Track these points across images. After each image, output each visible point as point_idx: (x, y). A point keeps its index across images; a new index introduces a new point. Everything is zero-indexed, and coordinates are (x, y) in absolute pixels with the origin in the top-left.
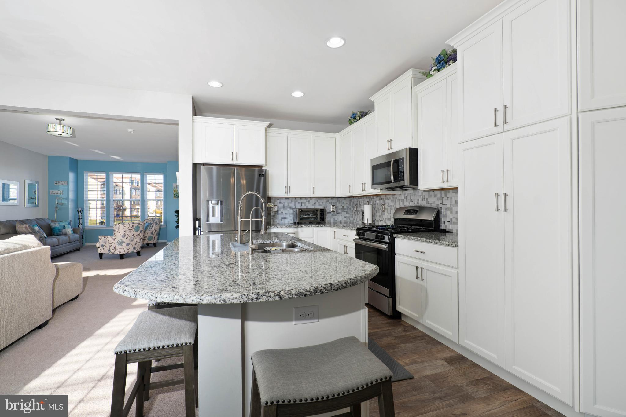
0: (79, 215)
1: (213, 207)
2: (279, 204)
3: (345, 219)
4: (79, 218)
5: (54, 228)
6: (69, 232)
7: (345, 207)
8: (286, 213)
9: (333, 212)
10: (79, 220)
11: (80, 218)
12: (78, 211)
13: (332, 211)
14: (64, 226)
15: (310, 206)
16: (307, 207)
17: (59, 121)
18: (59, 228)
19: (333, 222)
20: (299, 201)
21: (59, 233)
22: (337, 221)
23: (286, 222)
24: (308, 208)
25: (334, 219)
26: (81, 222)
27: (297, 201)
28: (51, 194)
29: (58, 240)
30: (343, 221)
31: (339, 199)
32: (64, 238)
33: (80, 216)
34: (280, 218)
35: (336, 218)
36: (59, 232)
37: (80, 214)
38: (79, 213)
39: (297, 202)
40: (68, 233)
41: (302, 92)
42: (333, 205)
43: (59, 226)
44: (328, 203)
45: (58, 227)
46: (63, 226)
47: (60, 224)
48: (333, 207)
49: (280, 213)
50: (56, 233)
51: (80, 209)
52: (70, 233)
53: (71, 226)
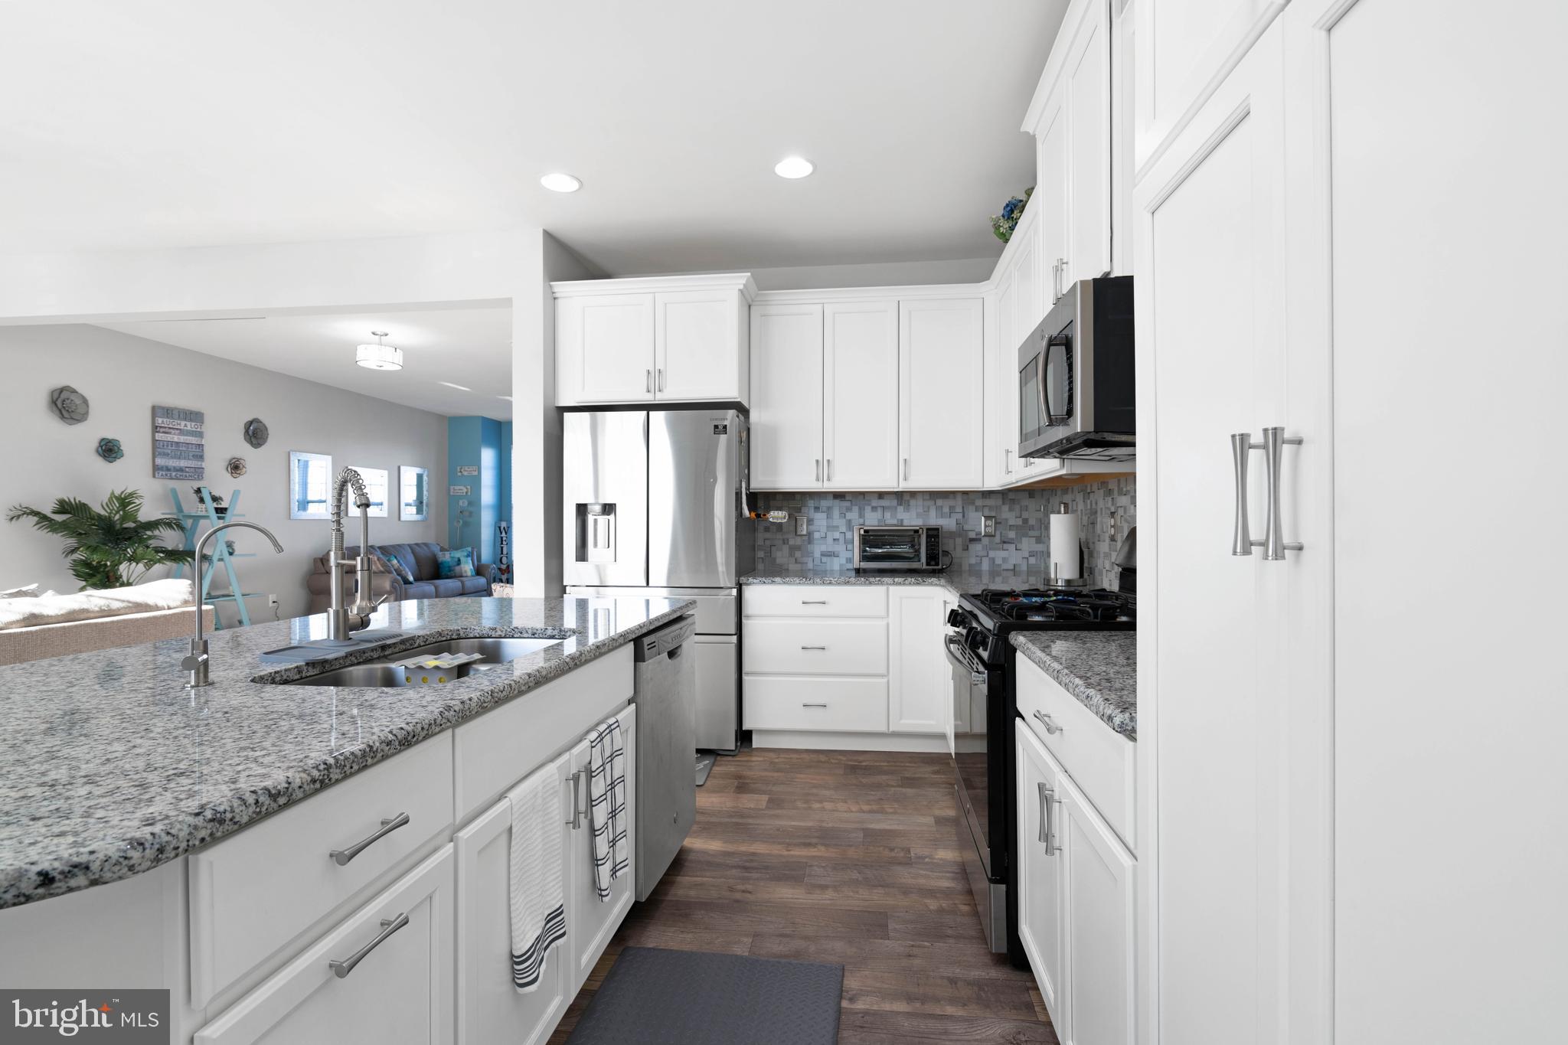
0: (502, 538)
1: (596, 521)
2: (815, 512)
3: (1032, 560)
4: (502, 544)
5: (442, 563)
6: (466, 572)
7: (1032, 522)
8: (834, 540)
9: (987, 539)
10: (502, 548)
11: (504, 543)
12: (500, 528)
13: (985, 536)
14: (459, 560)
15: (911, 518)
16: (902, 520)
17: (377, 337)
18: (451, 564)
19: (989, 571)
20: (875, 502)
21: (449, 573)
22: (1005, 567)
23: (836, 564)
24: (905, 524)
25: (994, 563)
26: (505, 552)
27: (869, 505)
28: (452, 494)
29: (436, 587)
30: (1024, 568)
31: (1011, 496)
32: (451, 584)
33: (504, 539)
34: (817, 554)
35: (999, 555)
36: (450, 571)
37: (504, 534)
38: (501, 533)
39: (870, 508)
40: (464, 574)
41: (808, 160)
42: (987, 514)
43: (449, 560)
44: (972, 508)
45: (449, 562)
46: (457, 560)
47: (452, 555)
48: (989, 523)
49: (818, 539)
50: (443, 574)
51: (504, 524)
52: (469, 574)
53: (472, 560)
